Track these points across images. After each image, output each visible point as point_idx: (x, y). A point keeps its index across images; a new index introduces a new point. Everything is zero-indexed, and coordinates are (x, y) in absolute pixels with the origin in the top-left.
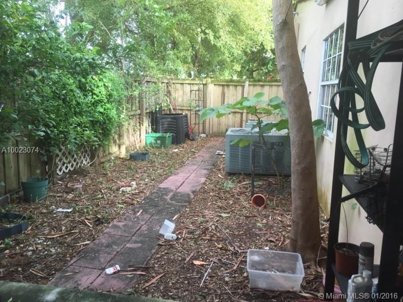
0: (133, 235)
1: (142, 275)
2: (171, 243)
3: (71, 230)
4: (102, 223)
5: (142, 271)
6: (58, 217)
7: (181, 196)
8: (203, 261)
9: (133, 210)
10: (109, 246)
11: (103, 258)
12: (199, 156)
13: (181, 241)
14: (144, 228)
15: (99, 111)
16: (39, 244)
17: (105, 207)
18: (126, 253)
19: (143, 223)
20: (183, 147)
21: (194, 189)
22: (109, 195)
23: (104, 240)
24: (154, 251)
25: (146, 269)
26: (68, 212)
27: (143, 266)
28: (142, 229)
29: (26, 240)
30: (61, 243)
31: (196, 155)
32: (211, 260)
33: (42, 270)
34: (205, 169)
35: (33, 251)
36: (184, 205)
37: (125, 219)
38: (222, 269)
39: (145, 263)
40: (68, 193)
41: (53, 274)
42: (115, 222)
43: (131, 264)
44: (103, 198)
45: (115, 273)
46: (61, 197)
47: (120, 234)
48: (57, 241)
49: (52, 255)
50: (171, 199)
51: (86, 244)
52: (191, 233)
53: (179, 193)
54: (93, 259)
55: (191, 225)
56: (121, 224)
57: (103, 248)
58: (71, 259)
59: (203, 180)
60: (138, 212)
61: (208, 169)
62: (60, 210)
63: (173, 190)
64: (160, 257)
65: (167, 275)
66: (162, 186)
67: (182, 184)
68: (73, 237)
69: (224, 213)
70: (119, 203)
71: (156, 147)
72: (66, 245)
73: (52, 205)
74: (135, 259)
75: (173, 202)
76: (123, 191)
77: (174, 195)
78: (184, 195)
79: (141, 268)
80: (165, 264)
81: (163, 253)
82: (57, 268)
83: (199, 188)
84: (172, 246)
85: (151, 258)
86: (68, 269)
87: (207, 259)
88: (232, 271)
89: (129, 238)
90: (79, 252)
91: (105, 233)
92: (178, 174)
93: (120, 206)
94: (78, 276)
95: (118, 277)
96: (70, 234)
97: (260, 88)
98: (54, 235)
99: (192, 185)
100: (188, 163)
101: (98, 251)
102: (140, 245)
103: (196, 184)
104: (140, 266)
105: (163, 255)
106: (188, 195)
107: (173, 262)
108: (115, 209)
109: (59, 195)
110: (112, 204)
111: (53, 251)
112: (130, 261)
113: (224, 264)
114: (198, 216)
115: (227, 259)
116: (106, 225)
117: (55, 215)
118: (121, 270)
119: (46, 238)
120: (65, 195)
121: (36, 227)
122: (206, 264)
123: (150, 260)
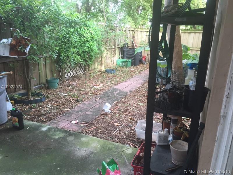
0: (91, 109)
1: (88, 126)
2: (107, 114)
3: (64, 103)
4: (79, 102)
5: (88, 124)
6: (60, 97)
7: (123, 93)
8: (119, 124)
9: (96, 97)
10: (78, 112)
11: (73, 117)
12: (143, 73)
13: (112, 114)
14: (97, 106)
15: (87, 46)
16: (48, 108)
17: (83, 95)
18: (84, 116)
19: (97, 104)
20: (137, 68)
21: (131, 90)
22: (87, 89)
23: (76, 109)
24: (97, 116)
25: (91, 124)
26: (65, 95)
27: (90, 122)
28: (96, 106)
29: (43, 105)
30: (57, 109)
31: (142, 73)
32: (123, 123)
33: (45, 119)
34: (143, 80)
35: (44, 110)
36: (122, 97)
37: (90, 101)
38: (127, 128)
39: (91, 121)
40: (68, 87)
41: (50, 121)
42: (85, 102)
43: (84, 121)
44: (84, 90)
45: (76, 123)
46: (65, 88)
47: (85, 107)
48: (56, 107)
49: (52, 113)
50: (117, 94)
51: (68, 110)
52: (120, 111)
53: (123, 91)
54: (69, 116)
55: (121, 107)
56: (87, 103)
57: (75, 113)
58: (59, 115)
59: (139, 86)
60: (98, 98)
61: (145, 80)
62: (62, 94)
63: (120, 90)
64: (99, 120)
65: (99, 128)
66: (115, 87)
67: (126, 87)
68: (64, 107)
69: (141, 103)
70: (90, 94)
71: (122, 67)
72: (59, 109)
73: (59, 91)
74: (87, 119)
75: (117, 95)
76: (94, 88)
77: (120, 92)
78: (124, 92)
79: (88, 123)
80: (100, 123)
81: (102, 118)
82: (53, 118)
83: (135, 89)
84: (107, 115)
85: (95, 119)
86: (56, 119)
87: (121, 123)
88: (131, 130)
89: (88, 110)
90: (64, 113)
91: (78, 106)
92: (127, 81)
93: (90, 95)
94: (60, 122)
95: (77, 125)
96: (63, 105)
97: (188, 34)
98: (56, 105)
99: (132, 88)
100: (135, 77)
101: (72, 113)
102: (92, 113)
103: (134, 88)
104: (88, 122)
105: (101, 119)
106: (127, 92)
107: (104, 122)
108: (88, 96)
109: (64, 87)
110: (87, 93)
111: (53, 111)
112: (85, 119)
113: (128, 126)
114: (127, 103)
115: (131, 124)
116: (80, 103)
117: (59, 96)
118: (79, 123)
119: (52, 106)
120: (67, 87)
121: (49, 100)
122: (120, 125)
123: (94, 120)
